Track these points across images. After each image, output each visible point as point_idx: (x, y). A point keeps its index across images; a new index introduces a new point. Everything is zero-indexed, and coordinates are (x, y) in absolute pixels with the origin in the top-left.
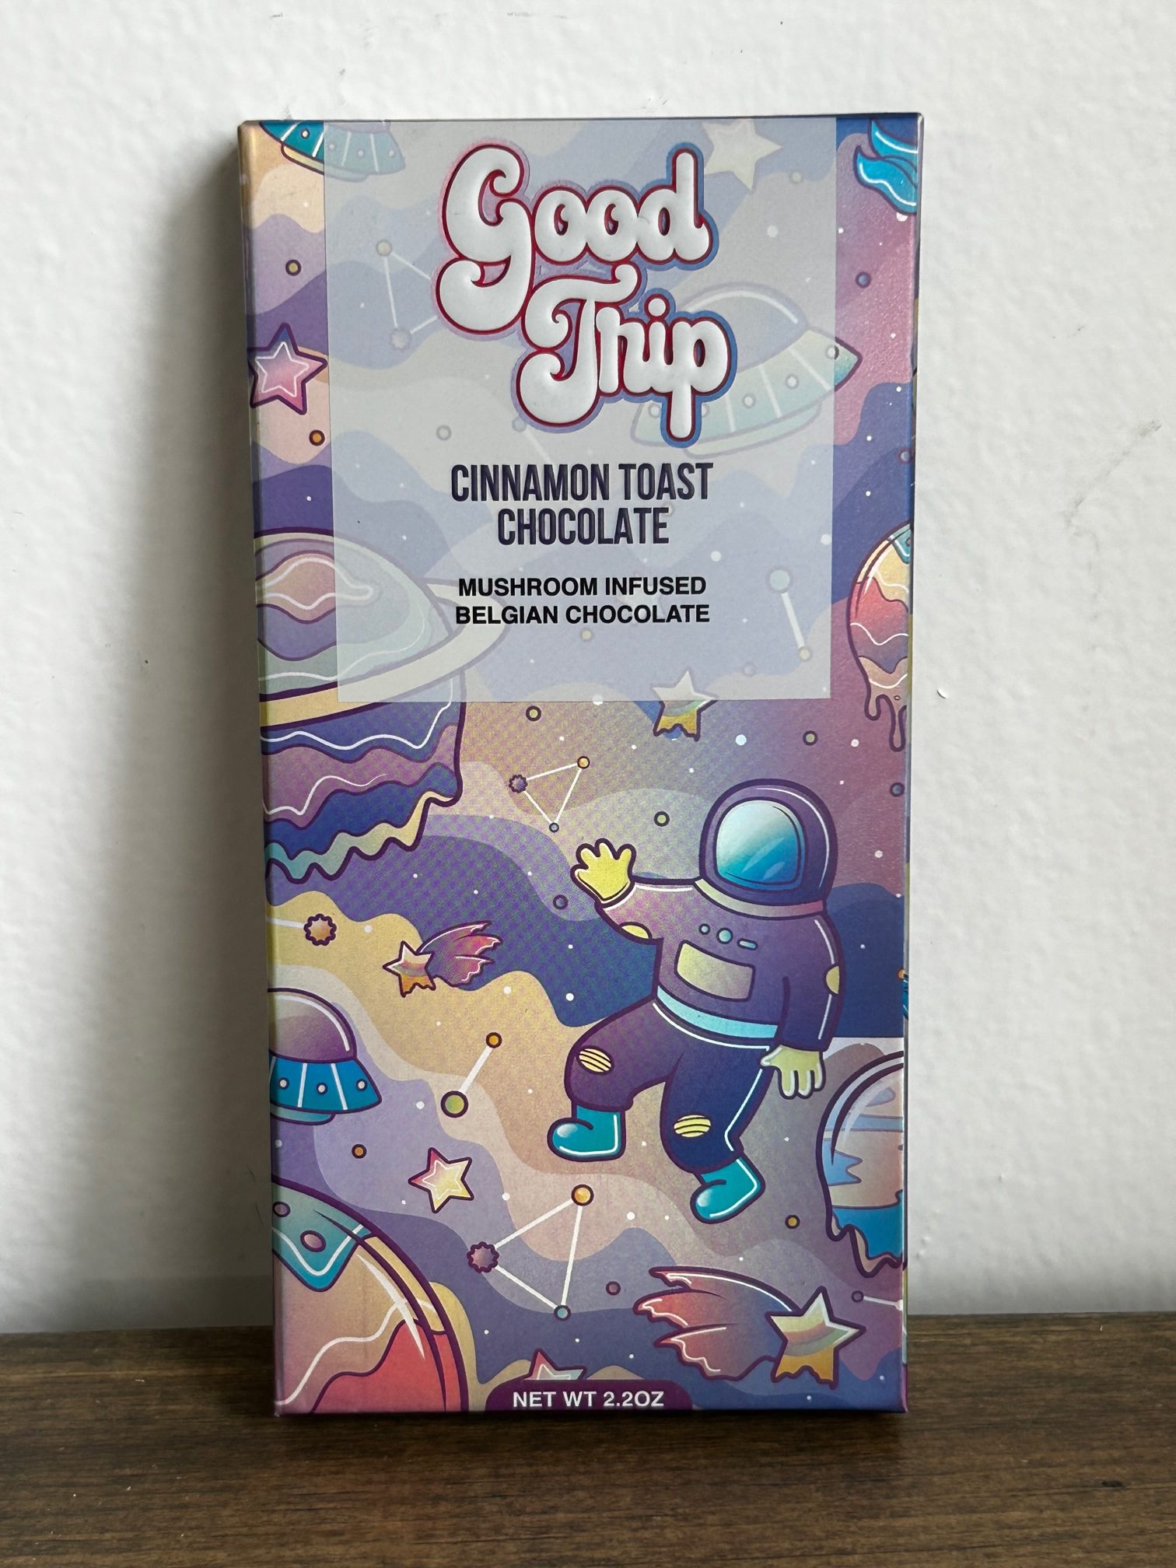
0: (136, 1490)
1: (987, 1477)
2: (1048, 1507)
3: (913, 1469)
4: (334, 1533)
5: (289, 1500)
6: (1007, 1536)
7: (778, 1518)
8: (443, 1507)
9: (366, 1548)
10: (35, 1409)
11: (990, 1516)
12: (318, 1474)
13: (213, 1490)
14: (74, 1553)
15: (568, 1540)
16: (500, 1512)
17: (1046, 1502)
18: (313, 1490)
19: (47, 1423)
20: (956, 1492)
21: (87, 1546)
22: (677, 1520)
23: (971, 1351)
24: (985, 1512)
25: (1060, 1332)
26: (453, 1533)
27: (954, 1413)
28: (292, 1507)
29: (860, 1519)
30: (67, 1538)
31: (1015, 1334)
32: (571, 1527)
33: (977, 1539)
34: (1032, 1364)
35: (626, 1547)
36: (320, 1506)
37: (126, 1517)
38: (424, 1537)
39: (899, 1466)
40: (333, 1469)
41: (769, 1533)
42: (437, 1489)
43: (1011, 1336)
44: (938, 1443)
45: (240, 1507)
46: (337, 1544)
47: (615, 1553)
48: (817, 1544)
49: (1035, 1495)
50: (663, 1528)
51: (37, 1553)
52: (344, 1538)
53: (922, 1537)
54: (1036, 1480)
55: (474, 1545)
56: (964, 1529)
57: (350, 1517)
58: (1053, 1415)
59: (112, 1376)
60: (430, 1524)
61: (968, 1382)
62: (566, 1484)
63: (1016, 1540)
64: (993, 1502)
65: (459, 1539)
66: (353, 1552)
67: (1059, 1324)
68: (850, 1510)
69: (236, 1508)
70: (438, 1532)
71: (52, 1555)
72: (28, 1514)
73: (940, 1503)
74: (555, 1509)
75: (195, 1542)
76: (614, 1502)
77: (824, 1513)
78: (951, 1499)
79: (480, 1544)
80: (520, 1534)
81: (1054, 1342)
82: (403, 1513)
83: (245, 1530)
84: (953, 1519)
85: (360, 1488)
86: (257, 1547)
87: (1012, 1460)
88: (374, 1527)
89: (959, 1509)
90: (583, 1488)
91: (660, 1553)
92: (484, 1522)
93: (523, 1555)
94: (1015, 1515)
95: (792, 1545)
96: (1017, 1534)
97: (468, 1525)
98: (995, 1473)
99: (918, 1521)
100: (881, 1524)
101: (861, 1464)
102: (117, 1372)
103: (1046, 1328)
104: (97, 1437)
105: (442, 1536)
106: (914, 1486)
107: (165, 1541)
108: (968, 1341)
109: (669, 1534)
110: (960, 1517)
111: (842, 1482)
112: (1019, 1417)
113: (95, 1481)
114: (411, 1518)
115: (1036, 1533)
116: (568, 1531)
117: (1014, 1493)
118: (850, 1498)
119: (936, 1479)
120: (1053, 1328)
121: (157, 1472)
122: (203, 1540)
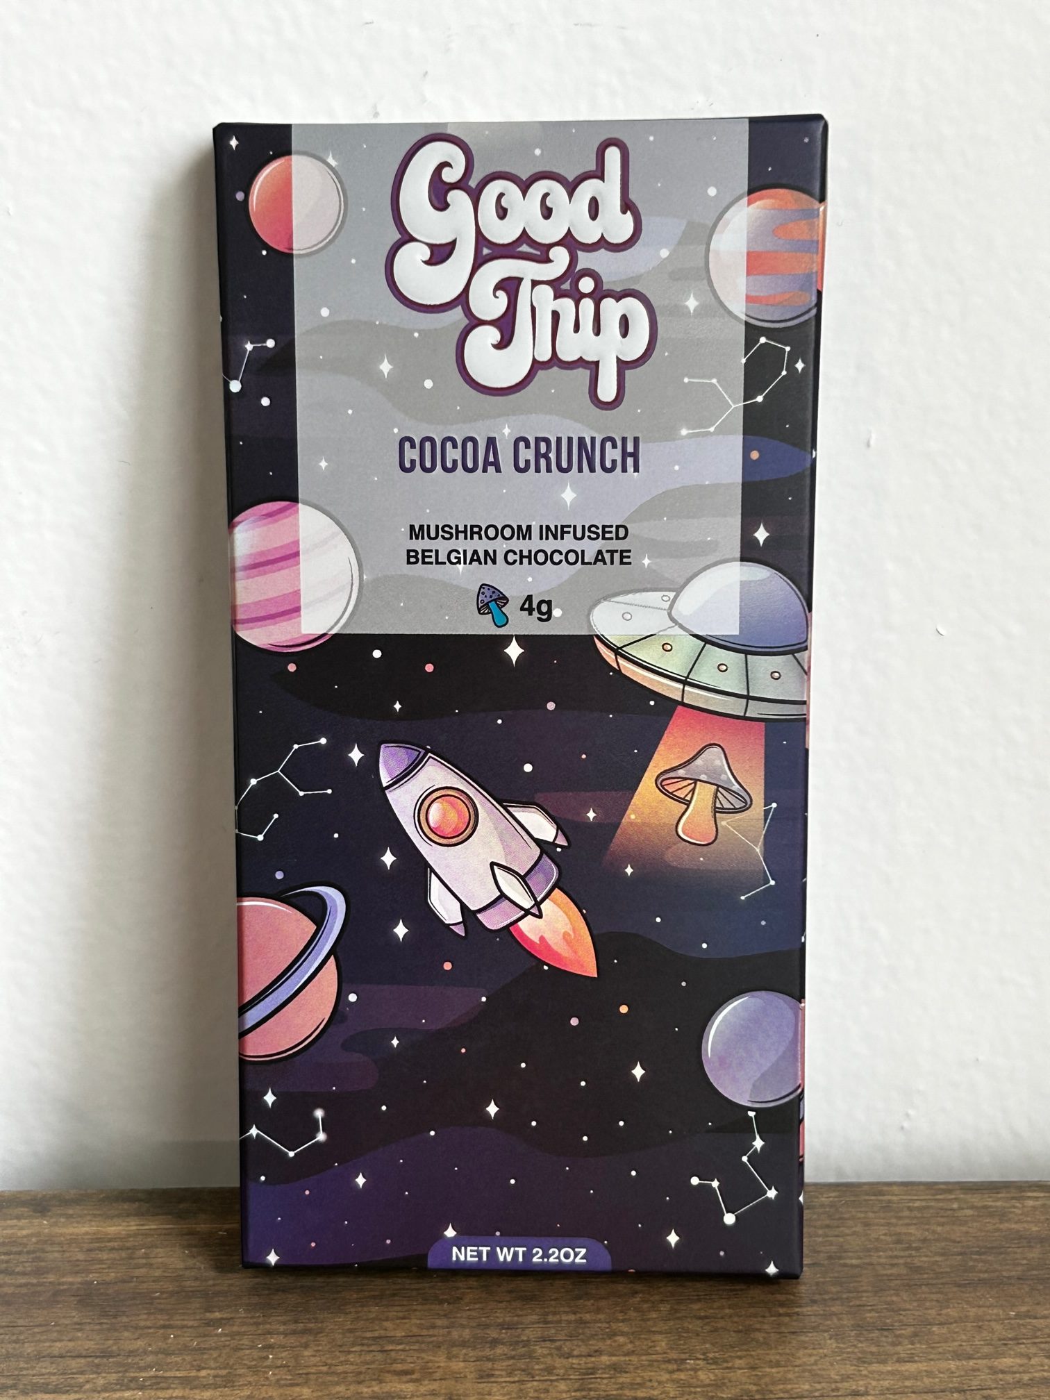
0: (227, 1332)
1: (980, 1327)
2: (1035, 1355)
3: (914, 1319)
4: (406, 1373)
5: (363, 1342)
6: (1001, 1380)
7: (798, 1362)
8: (500, 1350)
9: (435, 1386)
10: (131, 1258)
11: (985, 1361)
12: (387, 1319)
13: (294, 1332)
14: (174, 1389)
15: (613, 1380)
16: (551, 1354)
17: (1033, 1350)
18: (383, 1333)
19: (143, 1271)
20: (954, 1340)
21: (186, 1382)
22: (708, 1363)
23: (960, 1215)
24: (979, 1358)
25: (1037, 1198)
26: (510, 1373)
27: (948, 1270)
28: (365, 1348)
29: (870, 1363)
30: (168, 1374)
31: (998, 1200)
32: (615, 1369)
33: (975, 1383)
34: (1013, 1226)
35: (665, 1387)
36: (390, 1347)
37: (219, 1356)
38: (484, 1376)
39: (901, 1317)
40: (400, 1314)
41: (790, 1376)
42: (493, 1333)
43: (993, 1201)
44: (934, 1297)
45: (320, 1348)
46: (407, 1382)
47: (655, 1393)
48: (833, 1386)
49: (1023, 1343)
50: (696, 1370)
51: (142, 1388)
52: (414, 1377)
53: (926, 1380)
54: (1024, 1331)
55: (529, 1385)
56: (963, 1373)
57: (418, 1358)
58: (1035, 1272)
59: (198, 1229)
60: (490, 1365)
61: (959, 1242)
62: (607, 1330)
63: (1009, 1384)
64: (986, 1350)
65: (516, 1379)
66: (423, 1389)
67: (1035, 1191)
68: (860, 1355)
69: (316, 1348)
70: (497, 1373)
71: (157, 1389)
72: (131, 1353)
73: (940, 1350)
74: (599, 1352)
75: (281, 1379)
76: (651, 1347)
77: (838, 1358)
78: (949, 1347)
79: (535, 1383)
80: (569, 1375)
81: (1032, 1207)
82: (465, 1354)
83: (325, 1369)
84: (953, 1365)
85: (425, 1332)
86: (337, 1384)
87: (1001, 1312)
88: (439, 1367)
89: (957, 1356)
90: (623, 1334)
91: (695, 1393)
92: (537, 1364)
93: (573, 1394)
94: (1007, 1362)
95: (811, 1386)
96: (1009, 1378)
97: (523, 1367)
98: (987, 1323)
99: (923, 1366)
100: (890, 1368)
101: (868, 1315)
102: (202, 1226)
103: (1023, 1194)
104: (188, 1283)
105: (501, 1376)
106: (915, 1335)
107: (256, 1378)
108: (955, 1206)
109: (702, 1375)
110: (958, 1363)
111: (852, 1331)
112: (1005, 1274)
113: (191, 1323)
114: (472, 1360)
115: (1026, 1377)
116: (612, 1372)
117: (1006, 1342)
118: (860, 1345)
119: (935, 1329)
120: (1029, 1194)
121: (243, 1315)
122: (289, 1377)
